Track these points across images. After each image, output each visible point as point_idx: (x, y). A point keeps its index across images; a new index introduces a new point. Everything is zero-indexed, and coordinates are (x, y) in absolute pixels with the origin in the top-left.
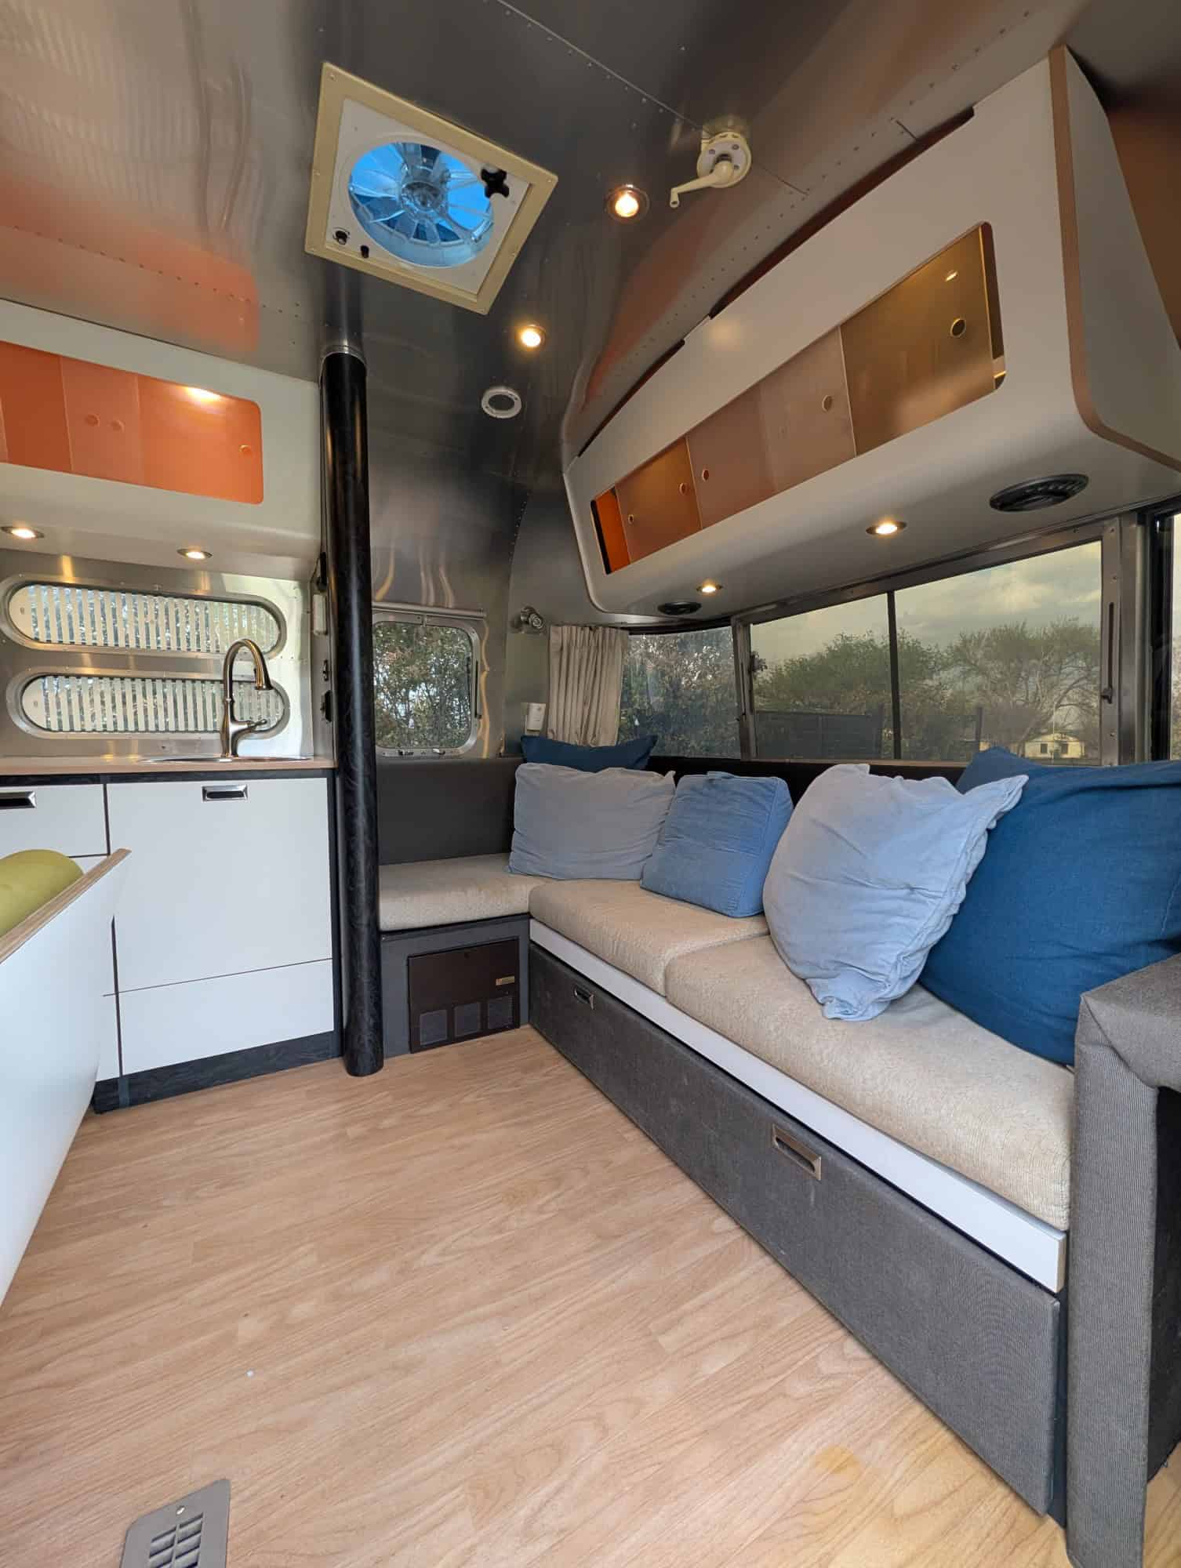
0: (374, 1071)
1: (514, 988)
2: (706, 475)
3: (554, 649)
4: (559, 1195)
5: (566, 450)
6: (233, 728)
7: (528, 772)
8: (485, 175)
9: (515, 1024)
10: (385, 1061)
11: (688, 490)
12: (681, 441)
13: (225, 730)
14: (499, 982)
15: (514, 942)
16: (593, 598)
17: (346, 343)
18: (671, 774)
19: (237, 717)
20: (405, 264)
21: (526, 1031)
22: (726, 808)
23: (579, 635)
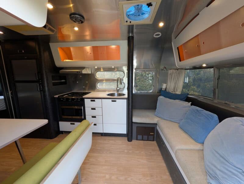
0: (131, 142)
1: (153, 135)
2: (203, 43)
3: (169, 74)
4: (151, 179)
5: (173, 37)
6: (118, 89)
7: (161, 98)
8: (147, 5)
9: (153, 140)
10: (133, 140)
11: (199, 46)
12: (198, 35)
13: (117, 89)
14: (151, 133)
15: (154, 128)
16: (176, 66)
17: (131, 34)
18: (190, 103)
19: (119, 87)
20: (137, 21)
21: (155, 142)
22: (199, 117)
23: (174, 71)
